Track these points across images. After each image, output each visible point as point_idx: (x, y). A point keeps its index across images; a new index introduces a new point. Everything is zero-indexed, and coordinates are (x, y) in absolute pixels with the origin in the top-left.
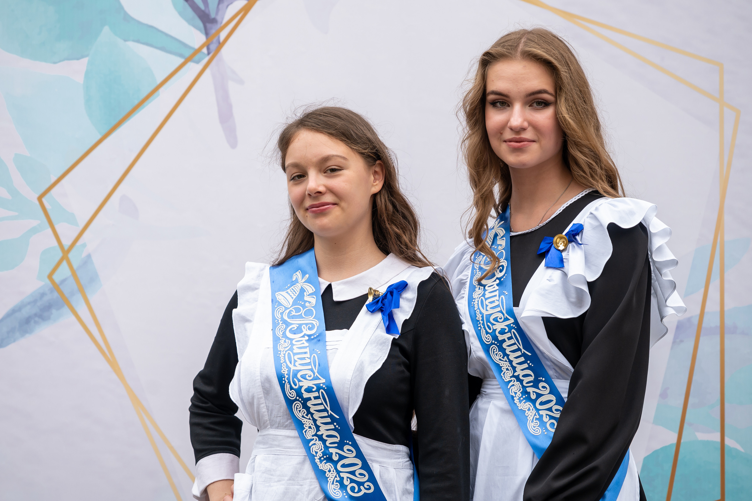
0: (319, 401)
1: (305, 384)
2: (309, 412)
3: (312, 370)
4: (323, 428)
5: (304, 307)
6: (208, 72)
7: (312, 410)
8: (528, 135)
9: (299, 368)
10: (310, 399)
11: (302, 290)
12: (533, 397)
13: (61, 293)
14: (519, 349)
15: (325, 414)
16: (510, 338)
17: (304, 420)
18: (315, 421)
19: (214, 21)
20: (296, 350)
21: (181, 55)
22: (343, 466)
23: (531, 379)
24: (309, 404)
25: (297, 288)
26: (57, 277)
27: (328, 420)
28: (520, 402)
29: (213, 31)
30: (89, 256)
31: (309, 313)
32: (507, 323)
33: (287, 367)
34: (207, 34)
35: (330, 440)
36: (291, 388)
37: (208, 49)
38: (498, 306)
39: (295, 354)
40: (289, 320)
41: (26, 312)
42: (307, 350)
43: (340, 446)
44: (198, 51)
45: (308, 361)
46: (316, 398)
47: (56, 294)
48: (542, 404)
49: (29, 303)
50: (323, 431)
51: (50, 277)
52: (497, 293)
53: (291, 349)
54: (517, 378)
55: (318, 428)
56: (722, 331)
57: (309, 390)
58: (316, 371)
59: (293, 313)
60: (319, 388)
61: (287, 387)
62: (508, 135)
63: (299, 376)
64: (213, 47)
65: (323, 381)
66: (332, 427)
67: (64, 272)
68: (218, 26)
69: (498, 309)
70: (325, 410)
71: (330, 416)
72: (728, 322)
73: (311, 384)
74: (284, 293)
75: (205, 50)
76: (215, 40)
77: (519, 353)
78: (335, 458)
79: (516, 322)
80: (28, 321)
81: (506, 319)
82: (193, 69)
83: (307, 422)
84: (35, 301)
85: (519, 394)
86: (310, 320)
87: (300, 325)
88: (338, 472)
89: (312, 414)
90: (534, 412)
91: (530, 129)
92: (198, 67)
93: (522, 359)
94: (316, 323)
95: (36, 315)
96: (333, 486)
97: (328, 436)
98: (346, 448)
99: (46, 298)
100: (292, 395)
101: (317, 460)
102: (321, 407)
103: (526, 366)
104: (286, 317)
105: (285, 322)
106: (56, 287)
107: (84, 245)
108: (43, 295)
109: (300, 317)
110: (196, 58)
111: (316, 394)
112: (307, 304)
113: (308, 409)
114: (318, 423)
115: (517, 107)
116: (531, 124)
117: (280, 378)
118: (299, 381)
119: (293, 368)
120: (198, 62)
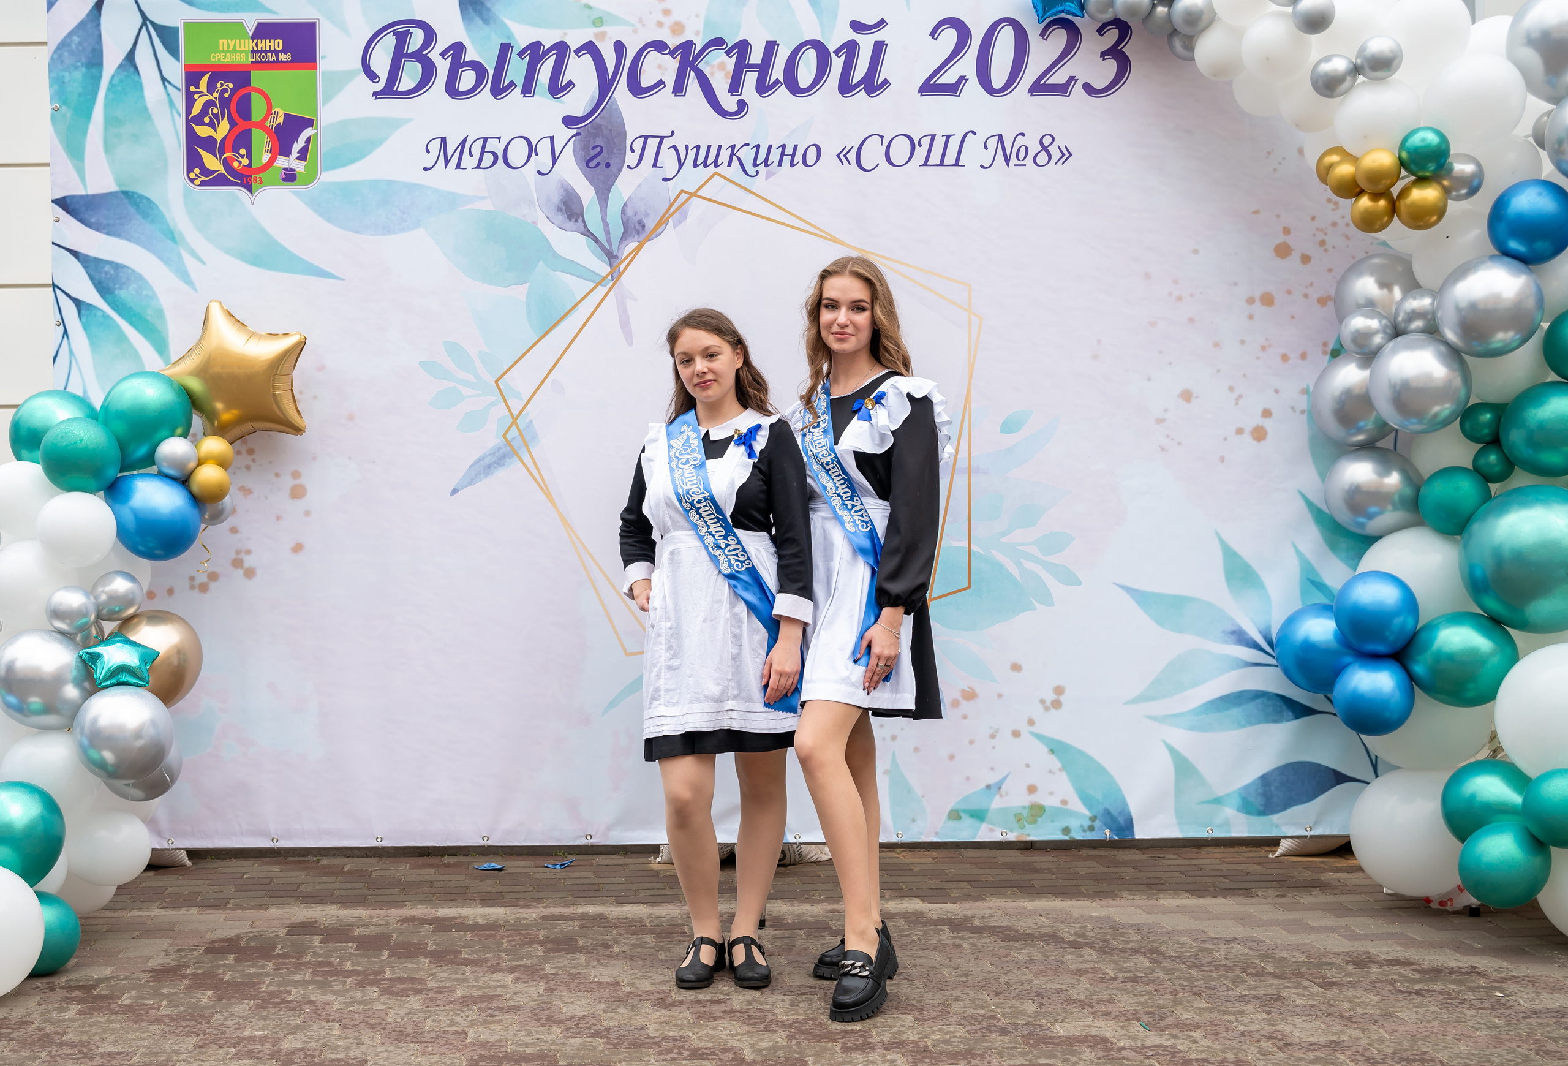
0: (707, 508)
1: (696, 498)
2: (701, 517)
3: (699, 488)
4: (712, 526)
5: (690, 447)
6: (612, 292)
7: (703, 515)
8: (849, 330)
9: (690, 487)
10: (701, 508)
11: (688, 437)
12: (850, 507)
13: (512, 447)
14: (840, 475)
15: (713, 516)
16: (833, 468)
17: (698, 523)
18: (706, 522)
19: (616, 257)
20: (686, 476)
21: (593, 281)
22: (729, 551)
23: (849, 495)
24: (700, 511)
25: (684, 436)
26: (509, 436)
27: (716, 520)
28: (840, 510)
29: (616, 264)
30: (531, 421)
31: (693, 450)
32: (831, 457)
33: (682, 487)
34: (611, 266)
35: (718, 535)
36: (687, 502)
37: (612, 276)
38: (824, 446)
39: (685, 478)
40: (680, 457)
41: (488, 461)
42: (694, 474)
43: (726, 537)
44: (605, 277)
45: (695, 482)
46: (704, 506)
47: (508, 448)
48: (856, 512)
49: (490, 455)
50: (712, 529)
51: (504, 436)
52: (822, 437)
53: (683, 475)
54: (839, 495)
55: (708, 527)
56: (970, 471)
57: (699, 502)
58: (702, 488)
59: (683, 452)
60: (705, 499)
61: (683, 501)
62: (835, 329)
63: (690, 493)
64: (615, 275)
65: (708, 494)
66: (719, 525)
67: (514, 432)
68: (619, 260)
69: (824, 448)
70: (712, 514)
71: (717, 518)
72: (974, 464)
73: (700, 497)
74: (676, 441)
75: (610, 277)
76: (617, 270)
77: (840, 478)
78: (723, 546)
79: (836, 456)
80: (489, 466)
81: (830, 455)
82: (601, 291)
83: (701, 524)
84: (494, 453)
85: (839, 505)
86: (695, 455)
87: (688, 459)
88: (726, 556)
89: (704, 518)
90: (850, 517)
91: (851, 326)
92: (606, 289)
93: (843, 481)
94: (699, 456)
95: (495, 462)
96: (724, 565)
97: (716, 532)
98: (730, 538)
99: (501, 451)
100: (689, 506)
101: (710, 549)
102: (710, 512)
103: (845, 486)
104: (677, 455)
105: (677, 458)
106: (508, 443)
107: (528, 414)
108: (500, 448)
109: (688, 453)
110: (604, 283)
111: (705, 504)
112: (692, 445)
113: (700, 515)
114: (708, 524)
115: (843, 310)
116: (851, 322)
117: (678, 496)
118: (691, 496)
119: (685, 488)
120: (605, 286)
